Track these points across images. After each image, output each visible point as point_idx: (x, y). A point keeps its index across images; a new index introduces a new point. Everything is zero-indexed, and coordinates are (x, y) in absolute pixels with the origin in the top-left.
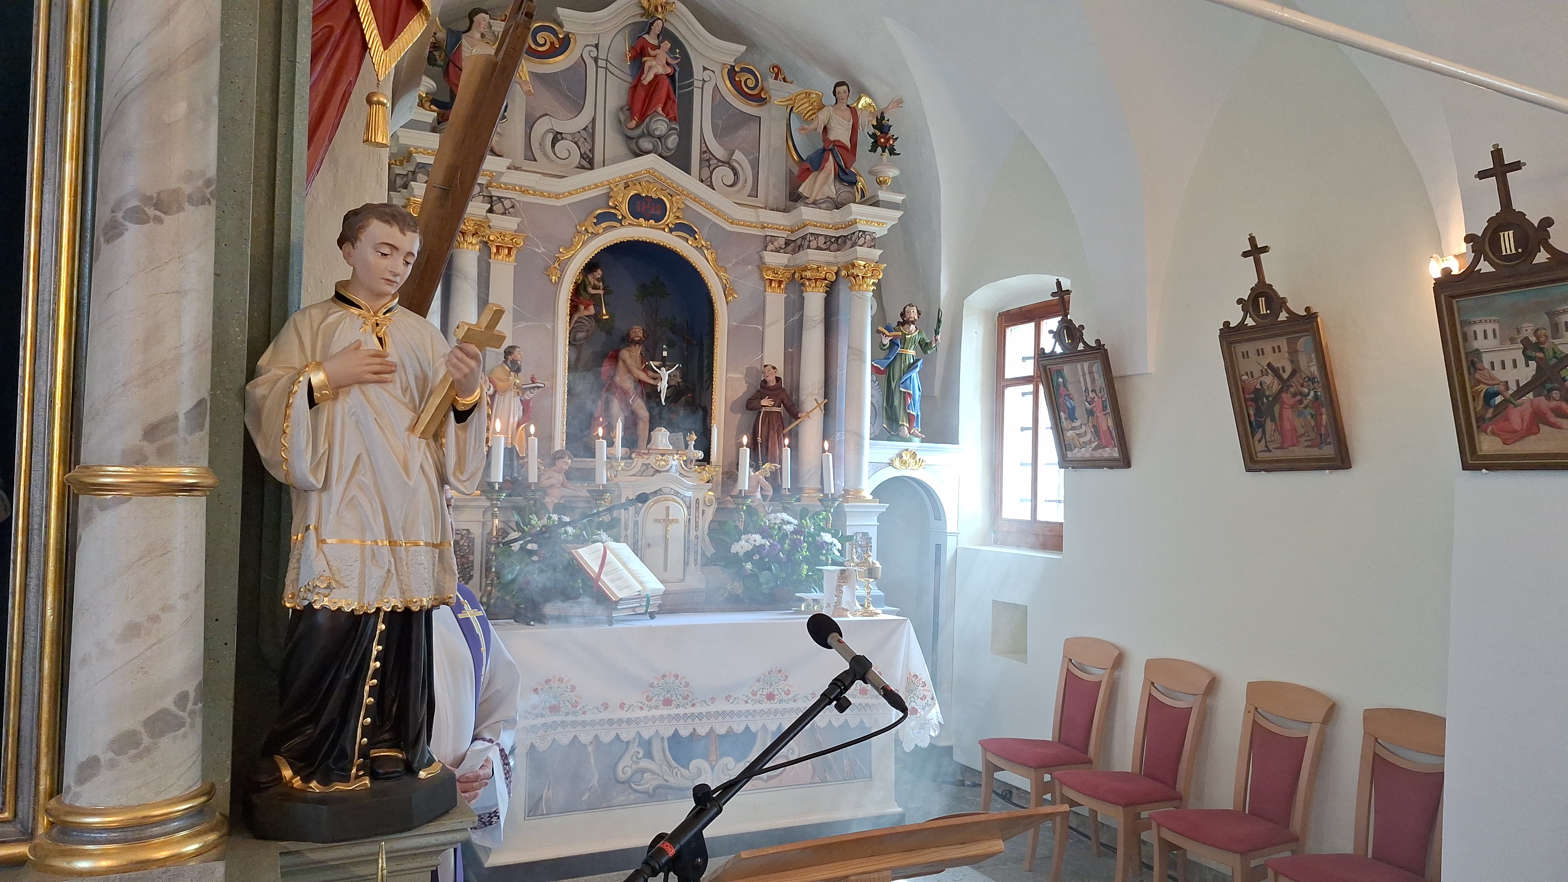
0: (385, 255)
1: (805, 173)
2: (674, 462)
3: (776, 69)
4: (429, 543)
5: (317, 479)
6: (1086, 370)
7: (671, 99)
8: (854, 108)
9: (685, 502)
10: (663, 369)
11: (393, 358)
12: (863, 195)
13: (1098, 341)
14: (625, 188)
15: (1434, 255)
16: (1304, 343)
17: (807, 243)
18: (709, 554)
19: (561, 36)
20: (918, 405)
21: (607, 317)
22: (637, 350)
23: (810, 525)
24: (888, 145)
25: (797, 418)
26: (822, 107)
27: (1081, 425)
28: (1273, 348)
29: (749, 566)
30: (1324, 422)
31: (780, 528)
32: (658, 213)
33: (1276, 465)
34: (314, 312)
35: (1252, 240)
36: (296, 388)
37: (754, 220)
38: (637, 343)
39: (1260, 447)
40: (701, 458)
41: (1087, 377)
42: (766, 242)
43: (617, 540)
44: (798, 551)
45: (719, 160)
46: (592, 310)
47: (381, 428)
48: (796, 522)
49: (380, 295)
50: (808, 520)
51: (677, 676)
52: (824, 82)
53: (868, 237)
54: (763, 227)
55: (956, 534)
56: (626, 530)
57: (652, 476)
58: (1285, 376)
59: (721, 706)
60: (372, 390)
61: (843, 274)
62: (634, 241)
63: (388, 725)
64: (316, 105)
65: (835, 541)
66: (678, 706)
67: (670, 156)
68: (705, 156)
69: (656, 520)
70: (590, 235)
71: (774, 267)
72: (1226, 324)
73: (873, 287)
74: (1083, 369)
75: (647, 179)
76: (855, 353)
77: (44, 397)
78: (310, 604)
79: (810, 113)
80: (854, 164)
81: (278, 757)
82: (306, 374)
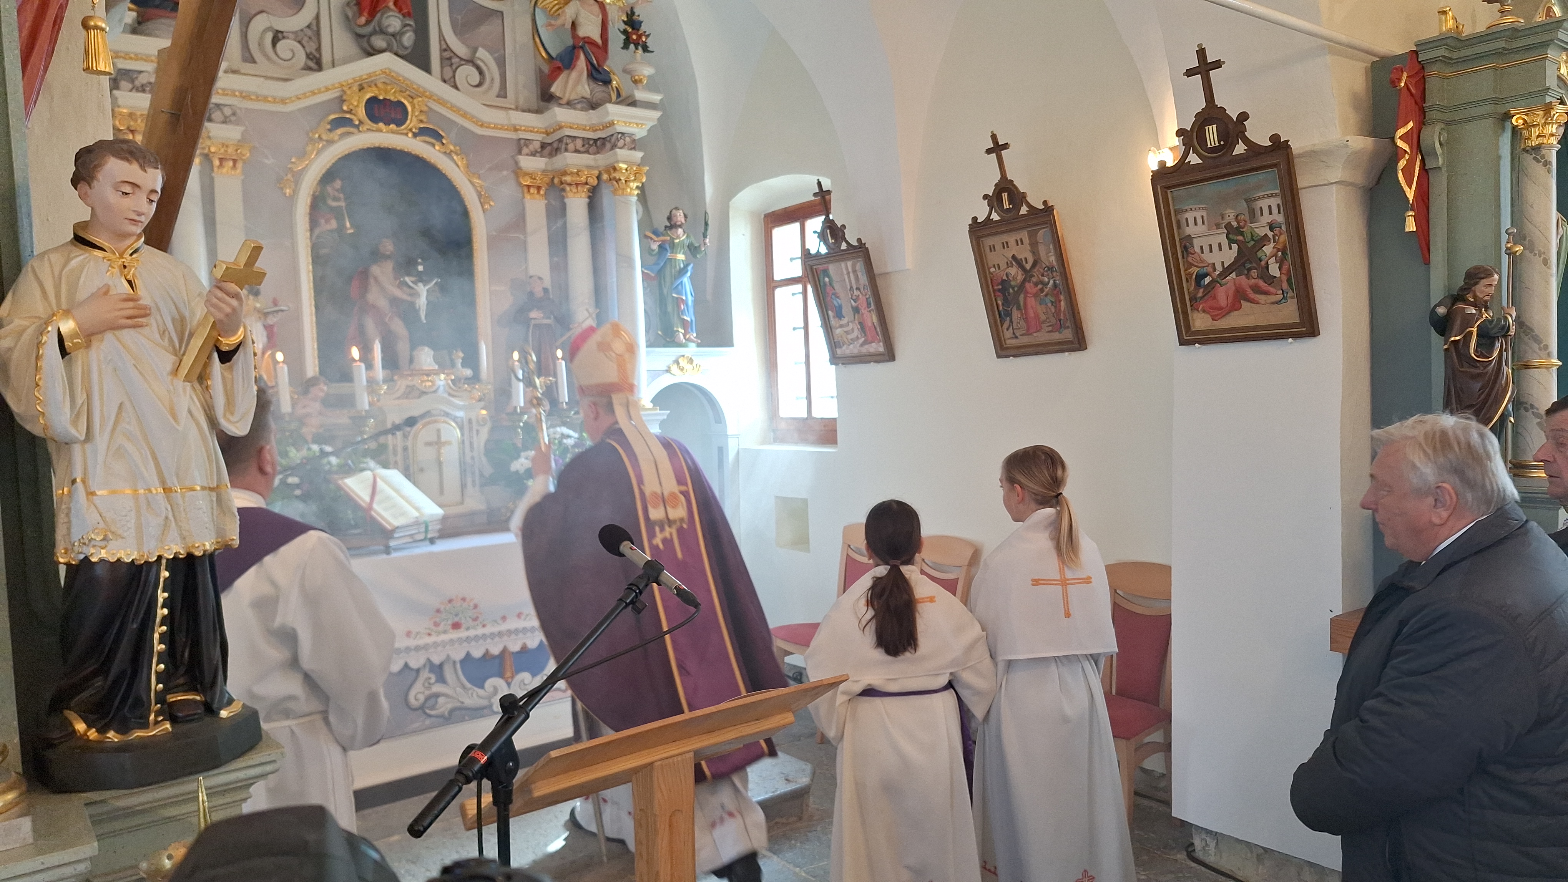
0: (126, 194)
1: (556, 72)
2: (442, 380)
4: (206, 488)
5: (78, 431)
6: (850, 269)
8: (602, 2)
9: (456, 423)
10: (421, 285)
11: (146, 300)
12: (619, 95)
13: (859, 240)
14: (360, 90)
15: (1152, 147)
16: (1043, 234)
17: (563, 147)
18: (487, 475)
20: (691, 310)
21: (352, 231)
22: (389, 266)
24: (641, 43)
25: (569, 329)
27: (848, 322)
28: (1017, 240)
30: (1062, 309)
31: (560, 443)
32: (399, 116)
33: (1022, 350)
34: (54, 257)
35: (994, 137)
36: (45, 338)
37: (505, 122)
38: (388, 257)
39: (1008, 334)
40: (470, 376)
41: (851, 275)
42: (520, 145)
43: (386, 466)
45: (461, 59)
46: (334, 224)
47: (141, 374)
48: (576, 435)
49: (125, 236)
51: (464, 599)
53: (628, 139)
54: (516, 130)
55: (737, 436)
56: (395, 454)
57: (418, 398)
58: (1028, 267)
59: (513, 624)
60: (127, 335)
61: (605, 178)
62: (376, 148)
63: (182, 670)
64: (25, 32)
66: (468, 629)
67: (407, 55)
68: (447, 54)
69: (429, 444)
70: (325, 143)
71: (531, 172)
72: (975, 219)
73: (636, 192)
74: (847, 268)
75: (384, 80)
76: (625, 260)
78: (86, 558)
79: (557, 7)
80: (608, 62)
81: (67, 712)
82: (55, 323)
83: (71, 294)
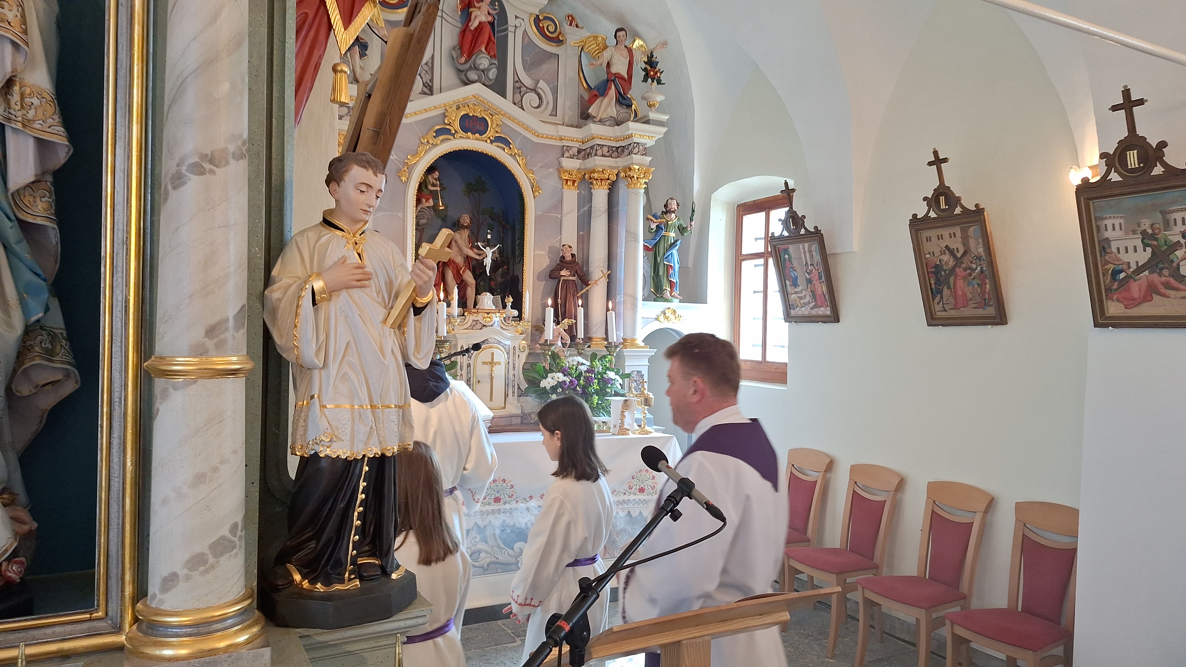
0: (363, 192)
1: (593, 98)
2: (497, 318)
3: (570, 18)
4: (397, 406)
5: (319, 360)
6: (807, 250)
7: (491, 40)
8: (630, 48)
9: (505, 349)
10: (488, 248)
11: (369, 269)
12: (637, 115)
13: (816, 228)
14: (457, 109)
15: (1073, 166)
16: (973, 230)
17: (594, 152)
18: (523, 388)
20: (677, 274)
21: (443, 208)
22: (466, 233)
23: (598, 366)
24: (656, 77)
25: (588, 285)
26: (606, 47)
28: (950, 234)
30: (987, 290)
31: (576, 368)
32: (481, 128)
33: (950, 321)
34: (310, 234)
35: (935, 153)
36: (304, 293)
37: (554, 134)
38: (466, 227)
39: (938, 307)
40: (516, 316)
41: (807, 254)
42: (563, 151)
44: (591, 386)
45: (527, 88)
46: (431, 203)
47: (363, 321)
48: (588, 363)
49: (358, 221)
50: (597, 362)
51: (504, 481)
52: (608, 28)
53: (641, 147)
54: (561, 139)
56: (461, 370)
57: (481, 329)
58: (959, 255)
60: (355, 292)
61: (622, 176)
62: (464, 150)
63: (368, 539)
65: (618, 378)
66: (505, 503)
67: (490, 85)
68: (517, 85)
69: (484, 363)
70: (430, 146)
71: (569, 170)
72: (915, 216)
73: (645, 186)
74: (804, 249)
75: (474, 102)
76: (632, 236)
77: (120, 303)
78: (316, 454)
79: (598, 51)
80: (630, 92)
81: (289, 566)
82: (310, 282)
83: (321, 261)
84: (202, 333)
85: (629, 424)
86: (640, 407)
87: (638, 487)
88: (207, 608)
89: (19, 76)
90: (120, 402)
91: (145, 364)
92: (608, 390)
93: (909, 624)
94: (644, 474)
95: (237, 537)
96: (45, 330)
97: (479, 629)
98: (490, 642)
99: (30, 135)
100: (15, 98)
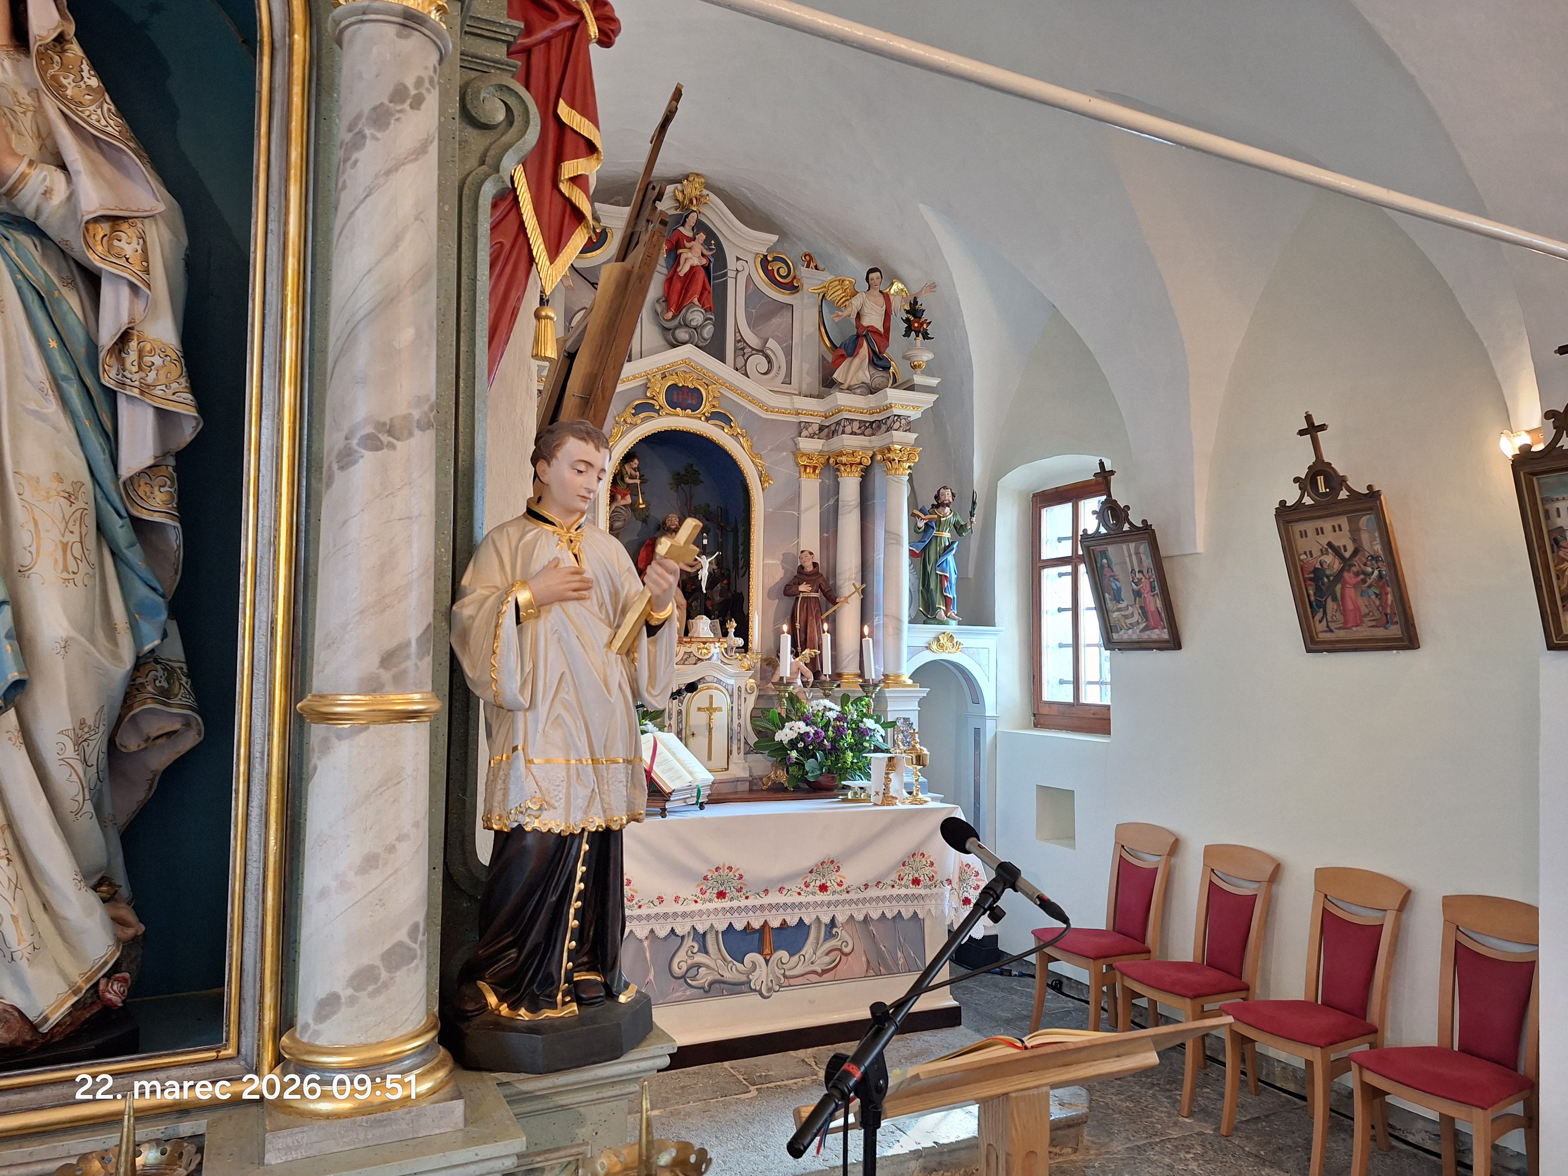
0: (581, 472)
1: (839, 359)
2: (716, 650)
3: (808, 258)
4: (625, 759)
5: (523, 699)
6: (1132, 551)
7: (706, 290)
8: (887, 293)
9: (727, 690)
10: (704, 557)
11: (588, 575)
12: (895, 381)
13: (1145, 522)
14: (662, 379)
15: (1505, 431)
16: (1365, 521)
17: (841, 428)
18: (752, 743)
19: (598, 231)
20: (954, 587)
21: (644, 506)
23: (852, 712)
24: (921, 330)
25: (835, 603)
26: (855, 293)
27: (1127, 606)
28: (1334, 527)
29: (794, 754)
30: (1389, 602)
31: (822, 715)
32: (694, 402)
33: (1339, 646)
34: (511, 530)
35: (1308, 418)
36: (505, 608)
37: (788, 407)
39: (1321, 627)
41: (1134, 557)
42: (801, 428)
43: (664, 730)
44: (843, 739)
45: (753, 349)
46: (628, 500)
47: (582, 645)
48: (838, 709)
49: (573, 511)
50: (850, 707)
51: (730, 868)
52: (857, 269)
53: (903, 421)
54: (798, 414)
55: (995, 718)
56: (670, 718)
57: (695, 664)
58: (1347, 555)
59: (774, 898)
60: (571, 606)
61: (879, 459)
62: (672, 430)
63: (587, 947)
65: (878, 727)
66: (732, 899)
67: (705, 347)
68: (740, 345)
69: (699, 709)
70: (628, 426)
71: (808, 453)
72: (1283, 503)
73: (909, 471)
74: (1129, 550)
75: (684, 369)
76: (892, 537)
77: (265, 624)
78: (520, 827)
79: (844, 299)
80: (888, 350)
81: (481, 984)
82: (513, 594)
83: (526, 565)
84: (376, 660)
85: (897, 791)
86: (910, 767)
87: (911, 878)
88: (378, 1043)
89: (136, 328)
90: (262, 759)
91: (299, 705)
92: (866, 744)
93: (1295, 1070)
94: (918, 860)
95: (419, 942)
96: (160, 663)
97: (699, 1073)
98: (716, 1092)
99: (150, 405)
100: (132, 357)
